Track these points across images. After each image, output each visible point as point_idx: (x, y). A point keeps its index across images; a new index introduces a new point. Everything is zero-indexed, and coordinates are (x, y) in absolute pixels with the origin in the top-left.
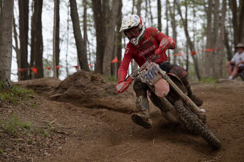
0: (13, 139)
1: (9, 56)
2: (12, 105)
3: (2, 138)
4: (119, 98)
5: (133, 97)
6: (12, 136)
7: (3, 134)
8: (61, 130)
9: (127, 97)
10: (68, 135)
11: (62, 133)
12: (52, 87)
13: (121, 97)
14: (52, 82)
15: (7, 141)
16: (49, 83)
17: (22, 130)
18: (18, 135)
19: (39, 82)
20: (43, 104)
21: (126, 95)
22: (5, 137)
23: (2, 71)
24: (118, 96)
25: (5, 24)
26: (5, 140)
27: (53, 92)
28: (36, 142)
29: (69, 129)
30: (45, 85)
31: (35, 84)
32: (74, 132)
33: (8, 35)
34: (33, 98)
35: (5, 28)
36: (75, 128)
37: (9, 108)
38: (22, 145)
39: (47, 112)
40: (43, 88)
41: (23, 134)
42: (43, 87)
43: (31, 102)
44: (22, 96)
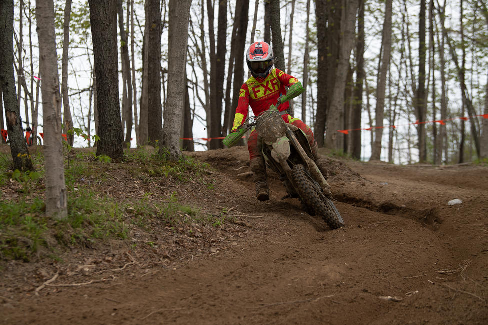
0: (168, 228)
1: (177, 114)
2: (178, 183)
3: (153, 227)
4: (338, 180)
5: (359, 180)
6: (167, 225)
7: (155, 221)
8: (241, 220)
9: (349, 180)
10: (250, 228)
11: (243, 225)
12: (242, 162)
13: (341, 180)
14: (243, 155)
15: (159, 230)
16: (238, 155)
17: (184, 217)
18: (176, 223)
19: (224, 154)
20: (222, 184)
21: (349, 176)
22: (158, 224)
23: (167, 135)
24: (336, 177)
25: (174, 68)
26: (157, 228)
27: (243, 169)
28: (201, 235)
29: (253, 220)
30: (233, 158)
31: (218, 156)
32: (259, 224)
33: (178, 83)
34: (210, 174)
35: (173, 73)
36: (261, 218)
37: (174, 187)
38: (181, 236)
39: (228, 196)
40: (229, 163)
41: (184, 222)
42: (229, 161)
43: (205, 180)
44: (194, 172)
